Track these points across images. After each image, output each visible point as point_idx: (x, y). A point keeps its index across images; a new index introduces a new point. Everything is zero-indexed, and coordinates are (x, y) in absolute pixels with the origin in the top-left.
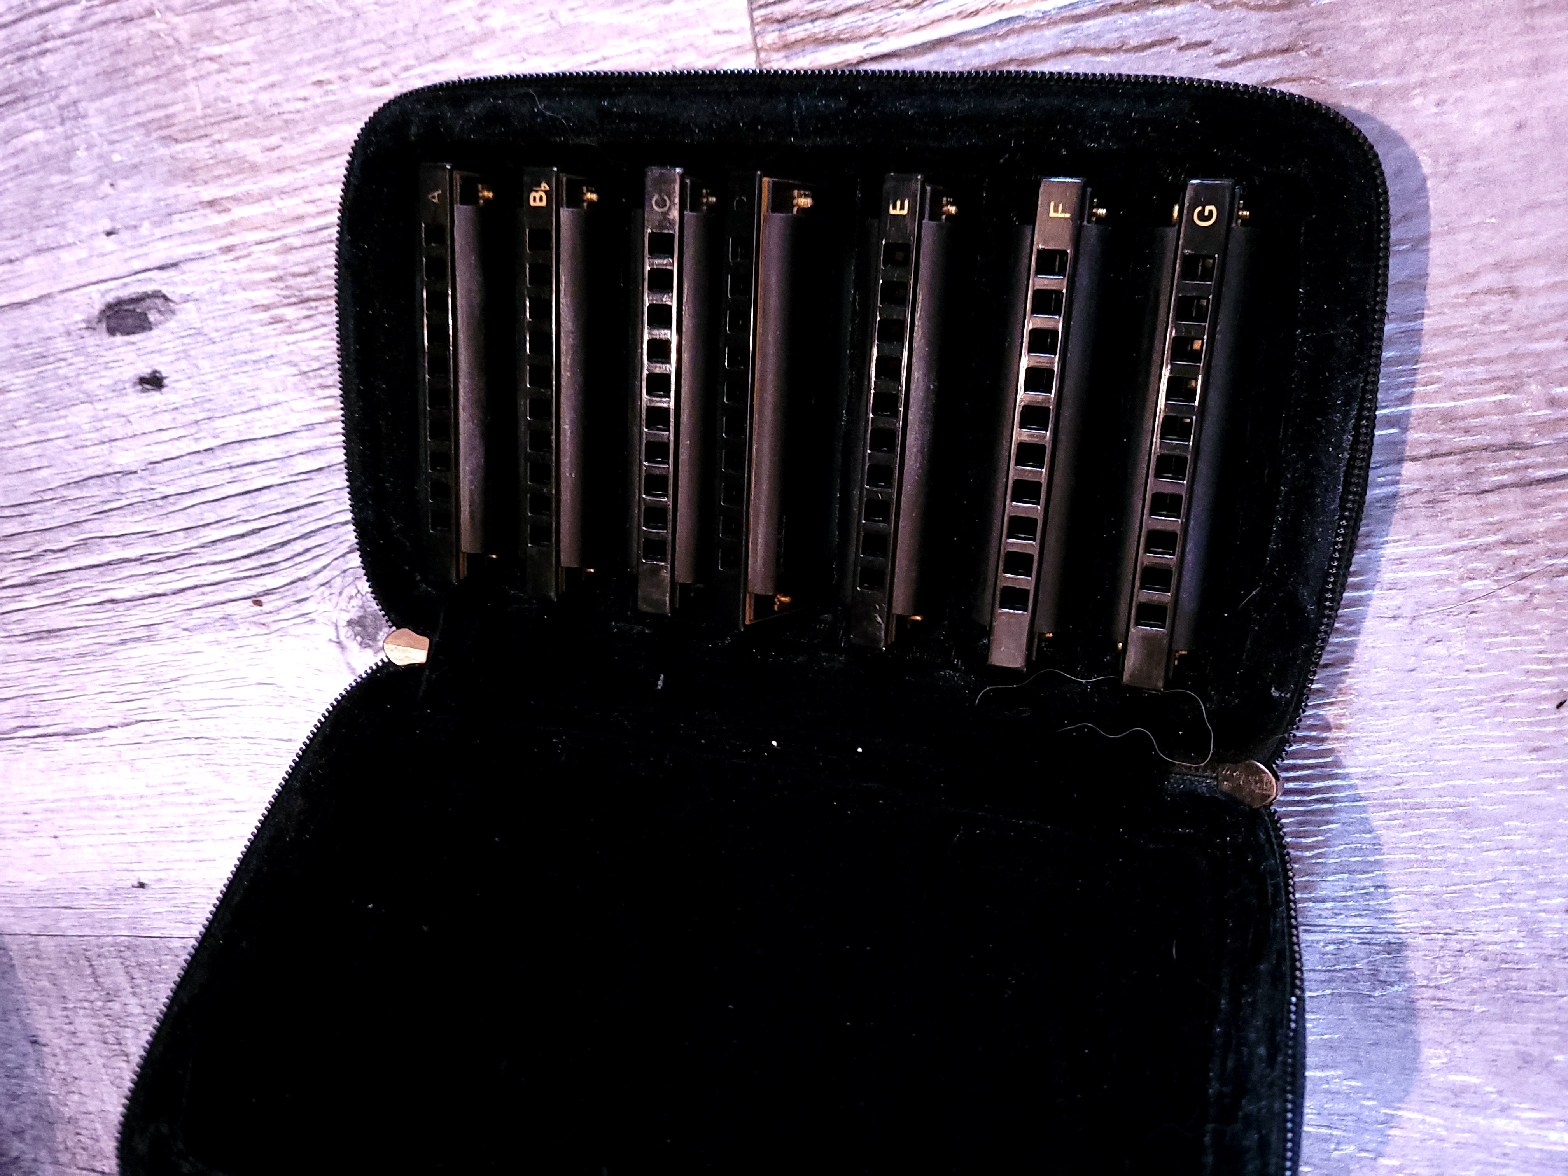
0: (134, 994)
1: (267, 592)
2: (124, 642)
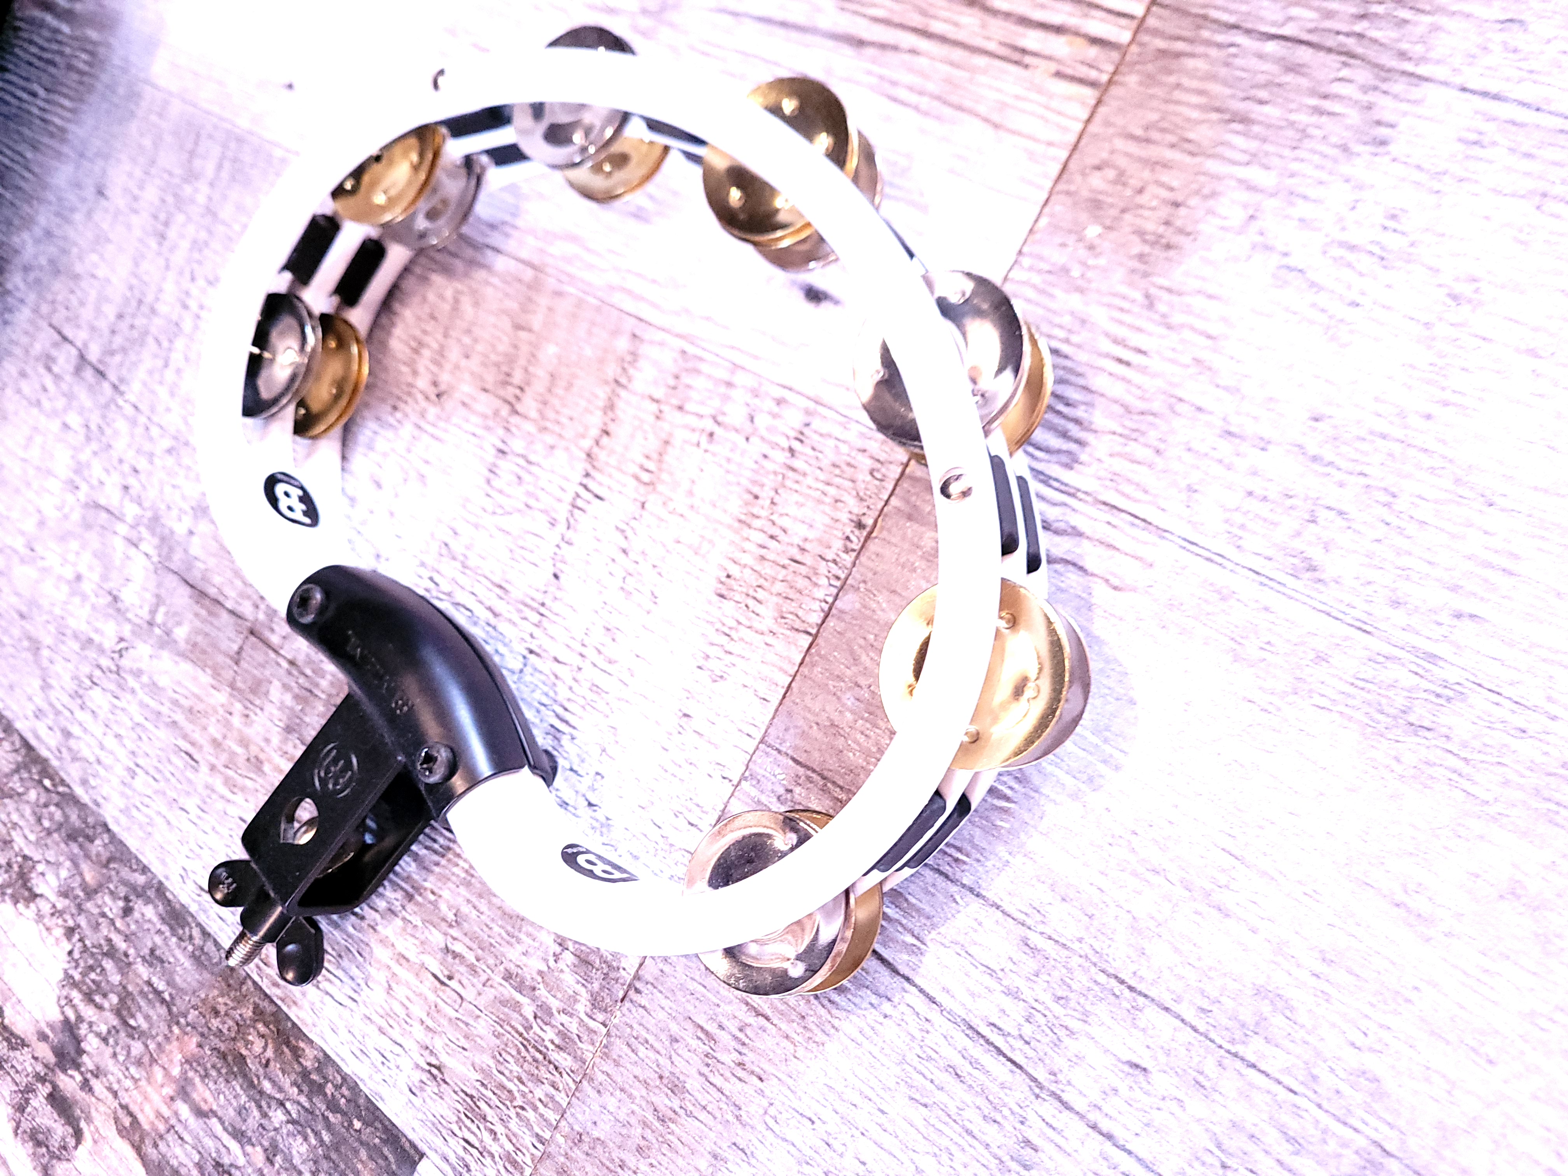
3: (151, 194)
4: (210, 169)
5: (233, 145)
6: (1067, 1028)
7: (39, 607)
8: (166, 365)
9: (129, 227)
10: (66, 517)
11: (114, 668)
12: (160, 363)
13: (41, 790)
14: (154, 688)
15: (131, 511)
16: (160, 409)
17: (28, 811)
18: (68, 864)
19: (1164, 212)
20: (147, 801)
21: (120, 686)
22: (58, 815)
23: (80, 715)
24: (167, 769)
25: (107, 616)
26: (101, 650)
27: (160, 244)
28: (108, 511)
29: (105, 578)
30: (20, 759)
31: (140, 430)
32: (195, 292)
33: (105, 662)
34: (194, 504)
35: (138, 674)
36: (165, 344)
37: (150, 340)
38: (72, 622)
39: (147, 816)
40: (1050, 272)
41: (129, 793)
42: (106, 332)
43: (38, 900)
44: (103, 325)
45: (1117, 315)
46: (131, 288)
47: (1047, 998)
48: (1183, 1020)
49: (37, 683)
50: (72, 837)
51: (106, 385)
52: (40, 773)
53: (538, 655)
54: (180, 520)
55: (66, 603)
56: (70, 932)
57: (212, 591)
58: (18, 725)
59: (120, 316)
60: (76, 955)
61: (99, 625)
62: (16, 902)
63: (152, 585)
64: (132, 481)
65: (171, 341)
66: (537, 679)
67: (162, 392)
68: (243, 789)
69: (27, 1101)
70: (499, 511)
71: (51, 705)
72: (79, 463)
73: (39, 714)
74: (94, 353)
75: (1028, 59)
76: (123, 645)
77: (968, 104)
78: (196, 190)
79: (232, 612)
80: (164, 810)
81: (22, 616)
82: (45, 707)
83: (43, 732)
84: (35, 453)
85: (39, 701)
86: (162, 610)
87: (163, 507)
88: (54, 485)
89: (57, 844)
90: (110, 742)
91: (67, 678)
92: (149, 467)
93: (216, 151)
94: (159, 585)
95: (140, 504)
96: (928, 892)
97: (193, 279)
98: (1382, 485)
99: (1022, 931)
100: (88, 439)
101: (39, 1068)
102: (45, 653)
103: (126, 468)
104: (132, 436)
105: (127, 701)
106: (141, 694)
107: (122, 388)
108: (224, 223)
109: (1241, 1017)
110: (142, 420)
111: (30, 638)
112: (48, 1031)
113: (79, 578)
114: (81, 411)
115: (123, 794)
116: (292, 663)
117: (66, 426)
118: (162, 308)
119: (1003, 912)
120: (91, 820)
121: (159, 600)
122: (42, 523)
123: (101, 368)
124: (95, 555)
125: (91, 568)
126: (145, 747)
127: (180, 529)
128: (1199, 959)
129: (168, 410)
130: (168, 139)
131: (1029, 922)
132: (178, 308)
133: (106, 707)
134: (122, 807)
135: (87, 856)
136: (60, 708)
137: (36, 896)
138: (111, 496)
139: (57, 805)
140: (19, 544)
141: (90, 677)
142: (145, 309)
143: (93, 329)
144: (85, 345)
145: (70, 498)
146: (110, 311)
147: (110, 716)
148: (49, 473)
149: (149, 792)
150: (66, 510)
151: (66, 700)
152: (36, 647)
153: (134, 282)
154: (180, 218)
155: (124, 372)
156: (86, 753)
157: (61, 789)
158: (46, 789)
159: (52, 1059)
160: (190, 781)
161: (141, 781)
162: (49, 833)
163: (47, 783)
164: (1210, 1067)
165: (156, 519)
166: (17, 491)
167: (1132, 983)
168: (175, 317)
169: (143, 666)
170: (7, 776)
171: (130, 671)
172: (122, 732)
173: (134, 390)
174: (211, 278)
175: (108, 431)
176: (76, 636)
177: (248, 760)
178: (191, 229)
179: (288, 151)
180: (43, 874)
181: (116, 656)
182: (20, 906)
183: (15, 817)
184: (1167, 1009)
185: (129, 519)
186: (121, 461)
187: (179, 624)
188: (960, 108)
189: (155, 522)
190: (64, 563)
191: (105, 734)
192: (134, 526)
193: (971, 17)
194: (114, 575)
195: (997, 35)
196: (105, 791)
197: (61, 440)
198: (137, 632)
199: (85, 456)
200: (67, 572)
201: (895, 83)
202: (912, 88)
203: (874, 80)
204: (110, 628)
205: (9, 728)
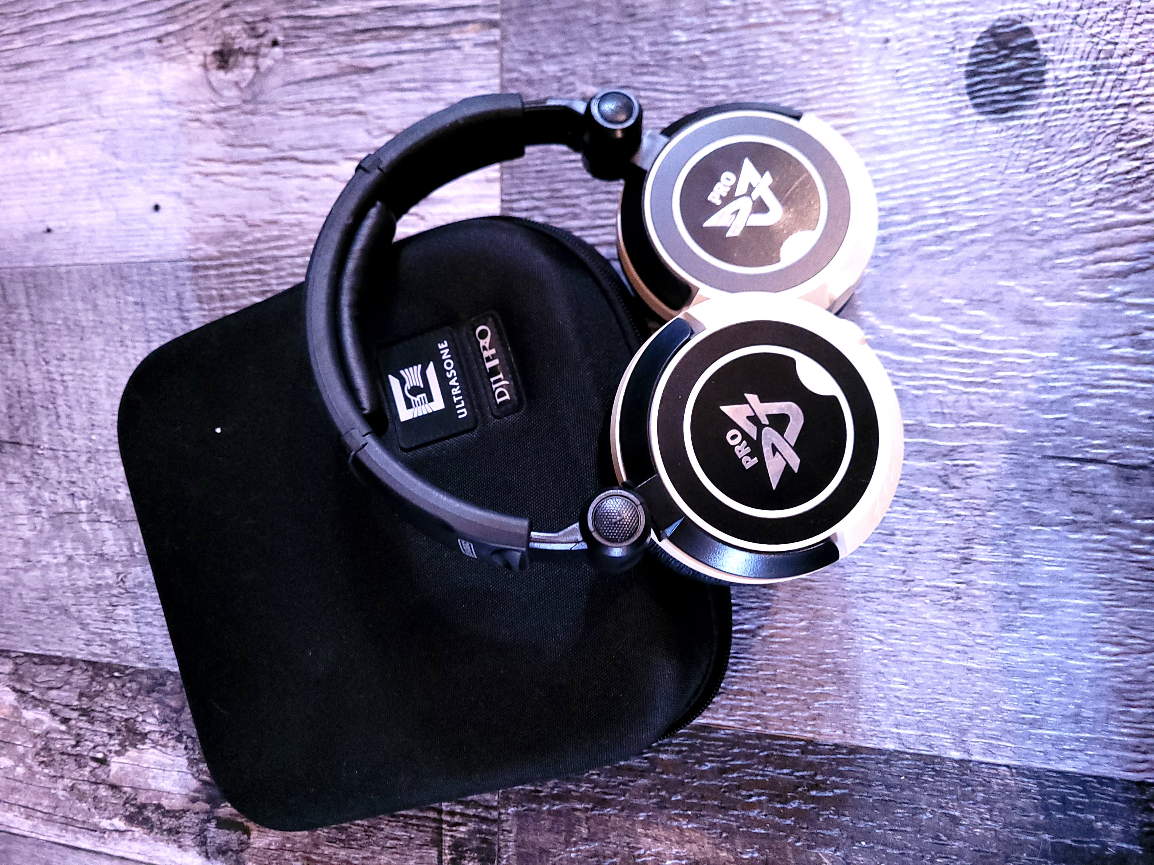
0: (28, 306)
1: (168, 34)
2: (71, 69)
4: (22, 299)
5: (29, 279)
7: (53, 588)
8: (58, 417)
10: (41, 531)
11: (123, 591)
12: (53, 418)
13: (115, 680)
16: (68, 442)
17: (113, 696)
18: (156, 706)
21: (132, 598)
22: (134, 686)
23: (116, 628)
25: (102, 568)
26: (109, 586)
27: (13, 355)
28: (68, 513)
29: (87, 548)
30: (90, 673)
31: (62, 460)
32: (53, 369)
33: (115, 592)
35: (140, 585)
36: (51, 406)
37: (39, 409)
38: (80, 583)
42: (6, 420)
43: (149, 736)
46: (8, 388)
49: (77, 628)
50: (150, 691)
51: (24, 448)
52: (108, 673)
54: (118, 492)
55: (70, 576)
56: (179, 739)
58: (78, 657)
59: (10, 406)
60: (190, 746)
61: (99, 575)
62: (135, 746)
63: (122, 535)
64: (74, 489)
65: (53, 403)
67: (65, 433)
69: (205, 837)
71: (94, 633)
72: (31, 499)
73: (88, 643)
75: (458, 44)
76: (121, 576)
77: (440, 77)
78: (20, 314)
81: (44, 599)
82: (90, 636)
83: (97, 650)
85: (84, 636)
87: (102, 492)
88: (22, 519)
89: (144, 700)
90: (145, 629)
91: (95, 614)
92: (80, 476)
93: (20, 287)
94: (126, 533)
95: (87, 498)
97: (47, 363)
100: (30, 483)
101: (202, 816)
102: (73, 609)
103: (65, 484)
104: (59, 465)
106: (149, 594)
107: (36, 444)
108: (50, 323)
110: (60, 454)
111: (57, 608)
112: (196, 795)
113: (70, 558)
114: (16, 471)
117: (10, 484)
118: (36, 388)
120: (157, 675)
122: (26, 544)
123: (14, 440)
124: (73, 540)
125: (74, 549)
129: (75, 440)
132: (47, 384)
133: (130, 613)
135: (167, 694)
136: (100, 631)
137: (146, 734)
138: (65, 504)
139: (130, 681)
141: (111, 605)
142: (24, 394)
145: (38, 520)
148: (14, 514)
150: (39, 528)
151: (102, 625)
152: (64, 610)
153: (8, 383)
154: (18, 334)
155: (32, 434)
156: (132, 643)
157: (127, 672)
158: (117, 677)
159: (207, 806)
162: (134, 698)
163: (116, 674)
165: (102, 500)
168: (48, 389)
169: (141, 579)
170: (87, 687)
171: (135, 586)
172: (149, 620)
173: (45, 441)
174: (59, 357)
175: (42, 471)
176: (87, 589)
178: (29, 337)
179: (67, 266)
180: (144, 721)
181: (121, 584)
182: (140, 746)
183: (107, 704)
185: (84, 510)
186: (60, 483)
188: (437, 81)
189: (103, 503)
190: (55, 555)
191: (138, 627)
192: (90, 511)
193: (419, 35)
194: (93, 543)
195: (437, 39)
196: (157, 654)
197: (11, 494)
198: (126, 564)
199: (33, 492)
200: (61, 559)
201: (399, 82)
202: (408, 81)
203: (387, 85)
204: (108, 572)
205: (73, 662)
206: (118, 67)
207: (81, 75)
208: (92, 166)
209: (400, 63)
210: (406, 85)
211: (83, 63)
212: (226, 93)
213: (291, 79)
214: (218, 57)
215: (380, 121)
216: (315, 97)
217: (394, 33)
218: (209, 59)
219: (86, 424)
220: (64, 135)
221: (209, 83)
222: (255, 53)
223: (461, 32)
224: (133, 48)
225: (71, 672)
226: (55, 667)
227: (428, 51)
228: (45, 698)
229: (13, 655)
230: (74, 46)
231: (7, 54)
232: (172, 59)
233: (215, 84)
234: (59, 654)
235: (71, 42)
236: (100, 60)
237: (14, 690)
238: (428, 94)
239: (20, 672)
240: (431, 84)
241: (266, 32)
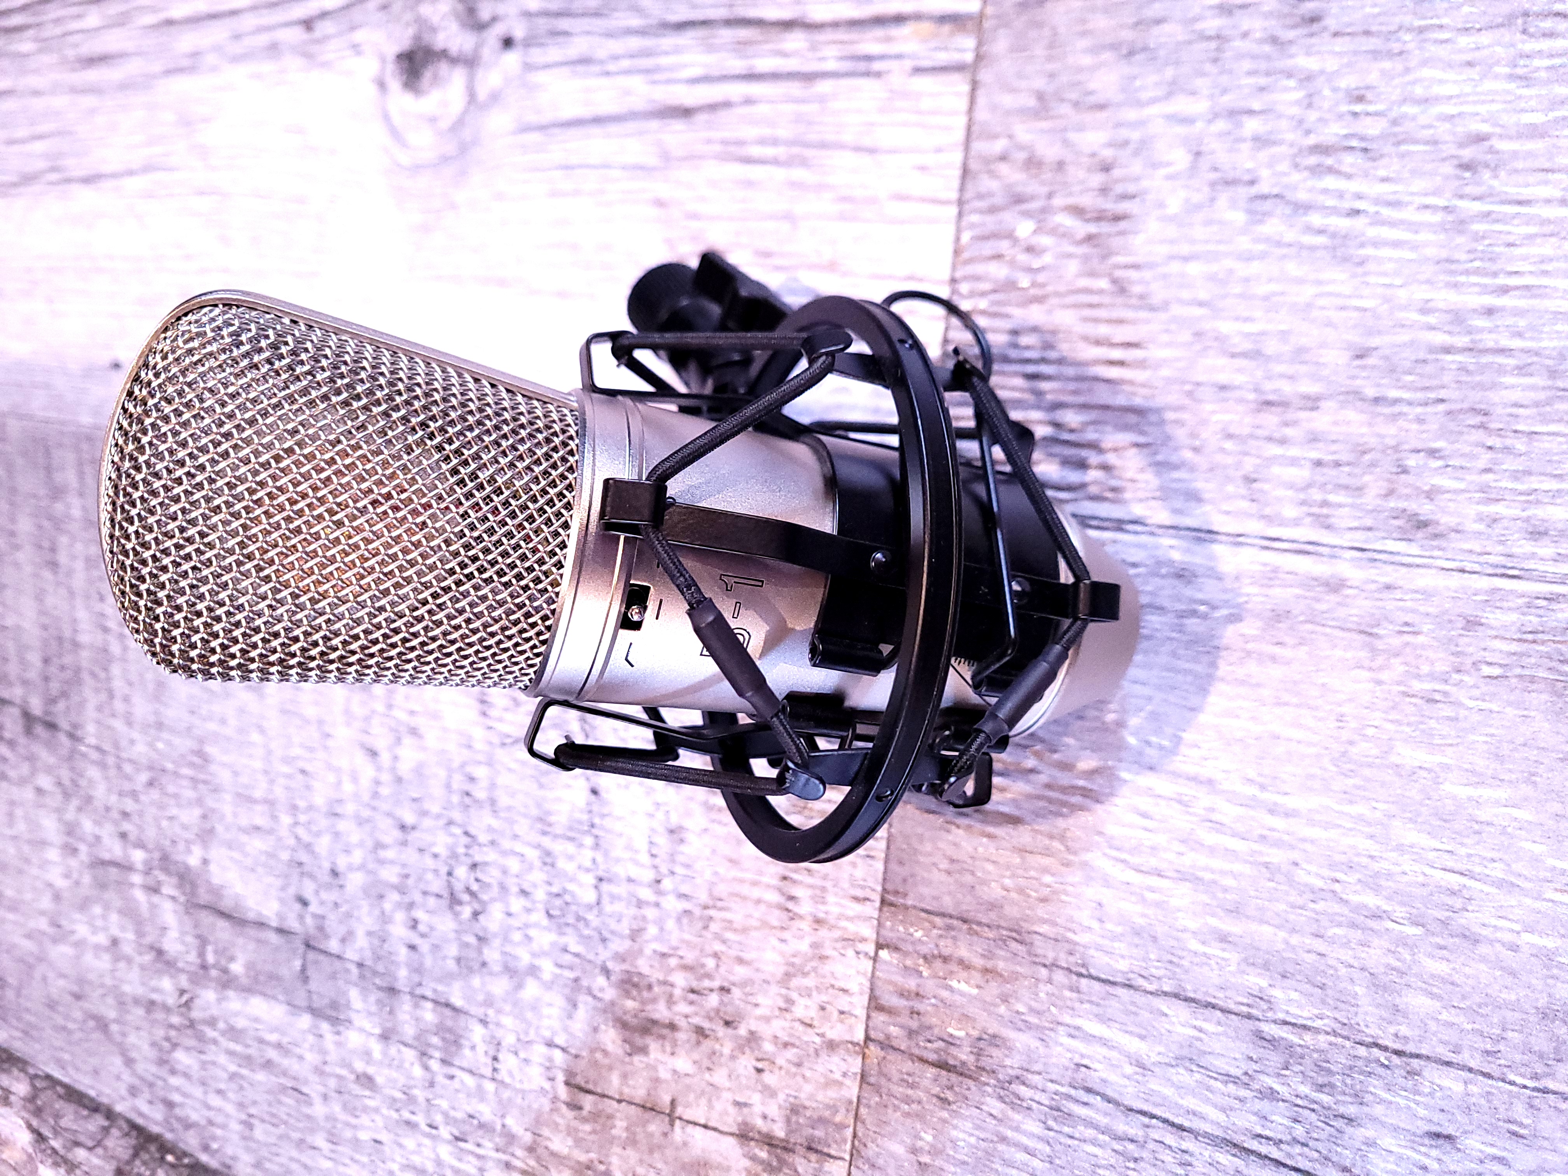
0: (81, 495)
1: (322, 15)
2: (168, 72)
3: (25, 525)
4: (73, 479)
5: (85, 446)
6: (1343, 1117)
7: (90, 983)
8: (111, 696)
9: (17, 565)
10: (77, 883)
11: (187, 1023)
12: (103, 696)
13: (168, 1168)
14: (233, 1033)
15: (138, 856)
16: (124, 743)
19: (1097, 179)
20: (274, 1149)
21: (199, 1039)
23: (174, 1081)
24: (282, 1112)
25: (159, 973)
26: (167, 1009)
27: (55, 573)
28: (116, 865)
29: (140, 934)
30: (133, 1142)
31: (112, 772)
33: (175, 1020)
34: (196, 830)
35: (212, 1022)
36: (103, 675)
37: (85, 676)
38: (127, 988)
39: (282, 1165)
40: (995, 291)
41: (253, 1145)
42: (40, 681)
44: (32, 675)
45: (1087, 312)
46: (45, 628)
47: (1304, 1089)
48: (1470, 1070)
49: (118, 1061)
51: (61, 736)
52: (158, 1150)
53: (610, 881)
54: (190, 851)
55: (112, 971)
57: (251, 916)
58: (118, 1109)
59: (46, 661)
61: (153, 983)
63: (189, 928)
64: (127, 826)
65: (106, 669)
66: (619, 907)
67: (119, 725)
68: (365, 1109)
70: (509, 741)
71: (142, 1079)
72: (67, 824)
73: (133, 1091)
74: (36, 706)
75: (877, 66)
76: (186, 997)
77: (830, 137)
78: (68, 505)
79: (281, 931)
80: (295, 1153)
81: (77, 997)
82: (136, 1082)
83: (145, 1108)
84: (21, 827)
85: (127, 1077)
86: (210, 949)
87: (167, 843)
88: (53, 854)
90: (215, 1101)
91: (146, 1047)
92: (138, 806)
93: (70, 457)
94: (196, 926)
95: (144, 848)
96: (1128, 1013)
98: (1465, 406)
99: (1250, 1025)
100: (66, 796)
102: (114, 1028)
103: (115, 815)
104: (107, 778)
105: (213, 1054)
106: (225, 1043)
107: (79, 733)
109: (1537, 1048)
110: (111, 760)
111: (93, 1017)
113: (115, 942)
114: (49, 770)
115: (248, 1150)
116: (360, 965)
117: (39, 791)
118: (84, 638)
119: (1223, 1010)
121: (203, 941)
122: (57, 897)
123: (49, 719)
124: (120, 912)
125: (123, 929)
126: (250, 1094)
127: (193, 861)
128: (1464, 997)
129: (132, 742)
130: (20, 461)
131: (1254, 1012)
133: (196, 1065)
134: (253, 1161)
136: (151, 1079)
138: (113, 849)
140: (43, 924)
141: (167, 1039)
142: (67, 645)
143: (25, 683)
144: (25, 702)
145: (73, 863)
146: (34, 658)
147: (203, 1073)
148: (43, 843)
149: (273, 1140)
150: (75, 875)
151: (154, 1069)
152: (103, 1025)
153: (46, 620)
154: (64, 540)
155: (73, 716)
156: (194, 1117)
157: (186, 1161)
158: (173, 1166)
160: (309, 1117)
161: (259, 1132)
163: (170, 1158)
164: (1520, 1111)
165: (165, 858)
166: (20, 872)
167: (1397, 1046)
168: (99, 644)
169: (215, 1012)
170: (128, 1163)
171: (204, 1021)
172: (222, 1086)
173: (90, 732)
175: (83, 783)
176: (137, 1001)
177: (358, 1077)
178: (79, 546)
181: (184, 1010)
184: (1448, 1064)
185: (139, 866)
186: (108, 809)
187: (232, 959)
188: (823, 145)
189: (165, 861)
190: (95, 930)
191: (206, 1093)
192: (147, 872)
193: (795, 41)
194: (148, 928)
195: (832, 51)
196: (229, 1151)
197: (40, 806)
198: (195, 980)
199: (70, 815)
200: (102, 939)
201: (741, 143)
202: (762, 141)
203: (718, 148)
204: (166, 984)
205: (110, 1114)
206: (239, 74)
207: (181, 84)
208: (188, 257)
209: (748, 101)
210: (756, 151)
211: (185, 63)
212: (413, 138)
213: (532, 118)
214: (406, 64)
215: (694, 224)
216: (574, 160)
217: (744, 33)
218: (391, 67)
219: (152, 719)
220: (149, 195)
221: (386, 117)
222: (470, 62)
223: (888, 39)
224: (264, 39)
225: (106, 1130)
226: (85, 1113)
227: (809, 77)
228: (70, 1156)
229: (31, 1071)
230: (173, 29)
231: (76, 38)
232: (325, 65)
233: (397, 120)
234: (92, 1093)
235: (170, 22)
236: (211, 59)
237: (30, 1126)
238: (798, 174)
239: (39, 1103)
240: (809, 153)
241: (494, 19)
